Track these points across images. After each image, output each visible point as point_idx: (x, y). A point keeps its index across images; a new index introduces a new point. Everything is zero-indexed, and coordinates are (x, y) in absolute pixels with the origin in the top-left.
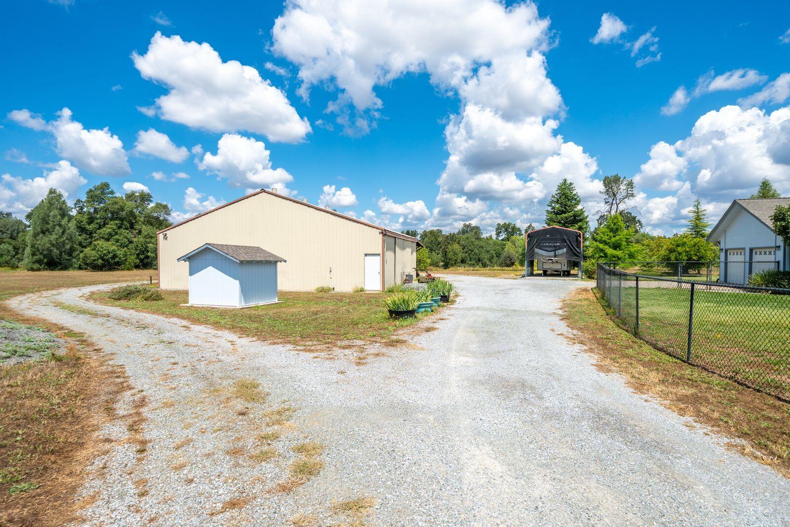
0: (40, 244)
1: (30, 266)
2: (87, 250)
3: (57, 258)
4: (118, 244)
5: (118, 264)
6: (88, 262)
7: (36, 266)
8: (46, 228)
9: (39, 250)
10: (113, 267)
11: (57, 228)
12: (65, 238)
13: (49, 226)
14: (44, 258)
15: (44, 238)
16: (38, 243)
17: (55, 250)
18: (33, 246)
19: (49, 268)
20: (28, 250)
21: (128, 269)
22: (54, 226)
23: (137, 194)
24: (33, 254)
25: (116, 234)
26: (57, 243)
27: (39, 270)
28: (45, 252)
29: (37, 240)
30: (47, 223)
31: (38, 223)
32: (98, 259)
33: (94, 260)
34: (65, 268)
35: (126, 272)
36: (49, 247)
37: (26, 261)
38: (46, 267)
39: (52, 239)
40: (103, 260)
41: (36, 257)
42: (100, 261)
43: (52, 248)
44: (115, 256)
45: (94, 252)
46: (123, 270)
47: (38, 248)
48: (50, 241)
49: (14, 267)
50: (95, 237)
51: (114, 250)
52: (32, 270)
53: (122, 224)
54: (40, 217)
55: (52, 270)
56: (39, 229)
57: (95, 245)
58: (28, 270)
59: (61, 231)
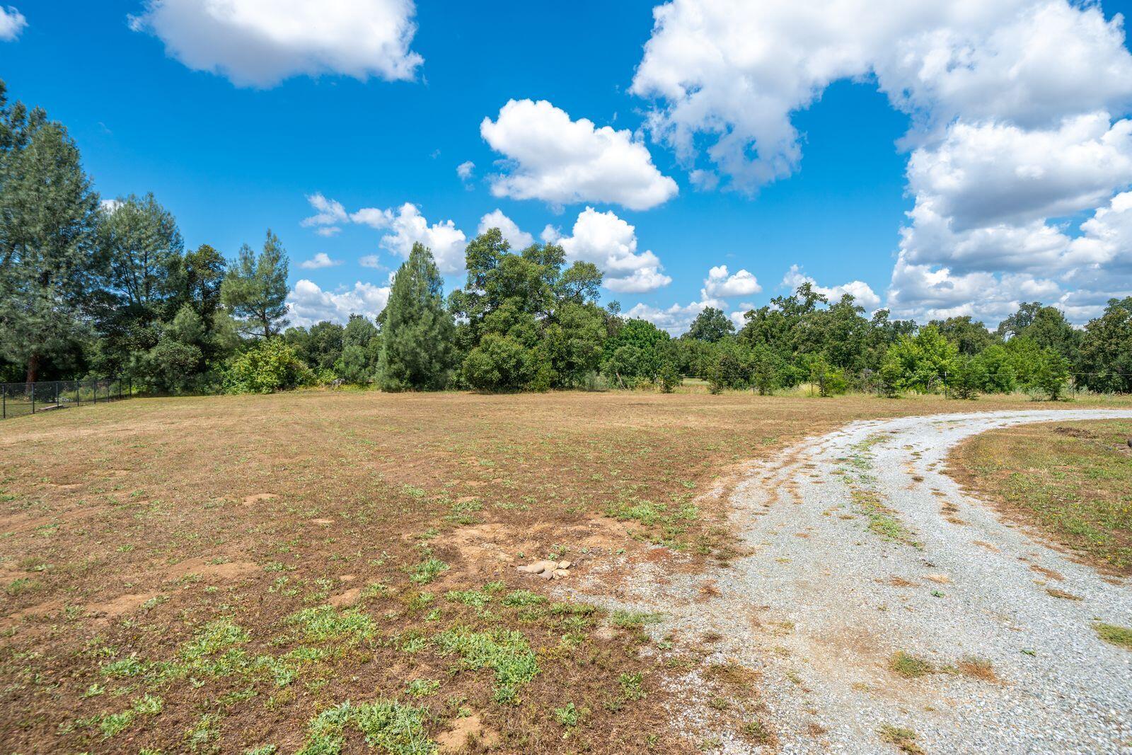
0: (400, 343)
1: (386, 382)
2: (475, 352)
3: (425, 368)
4: (519, 340)
5: (524, 379)
6: (475, 375)
7: (395, 383)
8: (409, 313)
9: (398, 355)
10: (515, 384)
11: (426, 311)
12: (437, 331)
13: (413, 310)
14: (406, 367)
15: (407, 331)
16: (398, 340)
17: (423, 354)
18: (390, 347)
19: (414, 386)
20: (383, 354)
21: (541, 390)
22: (421, 309)
23: (542, 250)
24: (391, 362)
25: (516, 321)
26: (426, 339)
27: (398, 390)
28: (408, 358)
29: (396, 336)
30: (411, 305)
31: (398, 305)
32: (492, 370)
33: (487, 372)
34: (438, 387)
35: (538, 397)
36: (414, 349)
37: (380, 373)
38: (409, 385)
39: (418, 333)
40: (500, 369)
41: (394, 367)
42: (496, 373)
43: (418, 350)
44: (519, 364)
45: (485, 356)
46: (532, 390)
47: (397, 349)
48: (415, 336)
49: (365, 384)
50: (481, 328)
51: (517, 353)
52: (389, 389)
53: (524, 303)
54: (401, 293)
55: (417, 390)
56: (400, 317)
57: (486, 342)
58: (383, 390)
59: (432, 318)
